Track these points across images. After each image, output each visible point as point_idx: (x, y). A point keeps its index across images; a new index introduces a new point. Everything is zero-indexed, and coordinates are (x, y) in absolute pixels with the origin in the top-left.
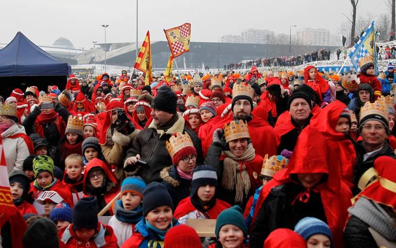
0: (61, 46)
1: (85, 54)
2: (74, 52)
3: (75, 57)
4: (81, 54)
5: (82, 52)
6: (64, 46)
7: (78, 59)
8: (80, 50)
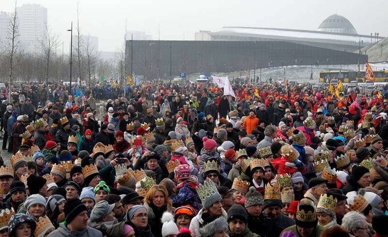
0: (333, 30)
1: (382, 45)
2: (357, 40)
3: (362, 50)
4: (374, 44)
5: (374, 40)
6: (339, 30)
7: (368, 53)
8: (371, 37)
